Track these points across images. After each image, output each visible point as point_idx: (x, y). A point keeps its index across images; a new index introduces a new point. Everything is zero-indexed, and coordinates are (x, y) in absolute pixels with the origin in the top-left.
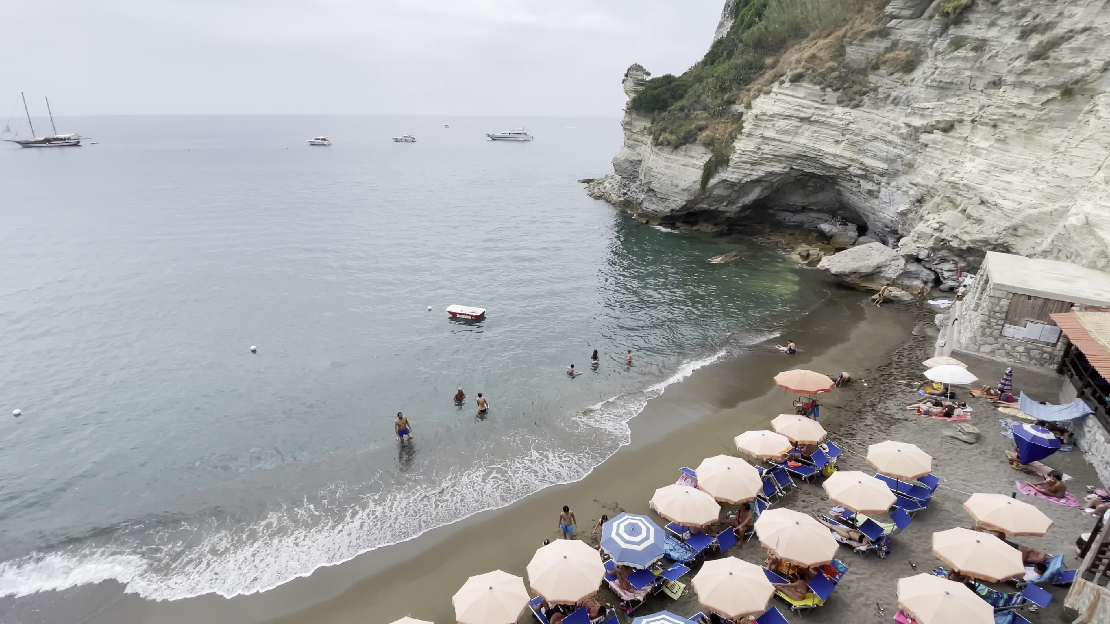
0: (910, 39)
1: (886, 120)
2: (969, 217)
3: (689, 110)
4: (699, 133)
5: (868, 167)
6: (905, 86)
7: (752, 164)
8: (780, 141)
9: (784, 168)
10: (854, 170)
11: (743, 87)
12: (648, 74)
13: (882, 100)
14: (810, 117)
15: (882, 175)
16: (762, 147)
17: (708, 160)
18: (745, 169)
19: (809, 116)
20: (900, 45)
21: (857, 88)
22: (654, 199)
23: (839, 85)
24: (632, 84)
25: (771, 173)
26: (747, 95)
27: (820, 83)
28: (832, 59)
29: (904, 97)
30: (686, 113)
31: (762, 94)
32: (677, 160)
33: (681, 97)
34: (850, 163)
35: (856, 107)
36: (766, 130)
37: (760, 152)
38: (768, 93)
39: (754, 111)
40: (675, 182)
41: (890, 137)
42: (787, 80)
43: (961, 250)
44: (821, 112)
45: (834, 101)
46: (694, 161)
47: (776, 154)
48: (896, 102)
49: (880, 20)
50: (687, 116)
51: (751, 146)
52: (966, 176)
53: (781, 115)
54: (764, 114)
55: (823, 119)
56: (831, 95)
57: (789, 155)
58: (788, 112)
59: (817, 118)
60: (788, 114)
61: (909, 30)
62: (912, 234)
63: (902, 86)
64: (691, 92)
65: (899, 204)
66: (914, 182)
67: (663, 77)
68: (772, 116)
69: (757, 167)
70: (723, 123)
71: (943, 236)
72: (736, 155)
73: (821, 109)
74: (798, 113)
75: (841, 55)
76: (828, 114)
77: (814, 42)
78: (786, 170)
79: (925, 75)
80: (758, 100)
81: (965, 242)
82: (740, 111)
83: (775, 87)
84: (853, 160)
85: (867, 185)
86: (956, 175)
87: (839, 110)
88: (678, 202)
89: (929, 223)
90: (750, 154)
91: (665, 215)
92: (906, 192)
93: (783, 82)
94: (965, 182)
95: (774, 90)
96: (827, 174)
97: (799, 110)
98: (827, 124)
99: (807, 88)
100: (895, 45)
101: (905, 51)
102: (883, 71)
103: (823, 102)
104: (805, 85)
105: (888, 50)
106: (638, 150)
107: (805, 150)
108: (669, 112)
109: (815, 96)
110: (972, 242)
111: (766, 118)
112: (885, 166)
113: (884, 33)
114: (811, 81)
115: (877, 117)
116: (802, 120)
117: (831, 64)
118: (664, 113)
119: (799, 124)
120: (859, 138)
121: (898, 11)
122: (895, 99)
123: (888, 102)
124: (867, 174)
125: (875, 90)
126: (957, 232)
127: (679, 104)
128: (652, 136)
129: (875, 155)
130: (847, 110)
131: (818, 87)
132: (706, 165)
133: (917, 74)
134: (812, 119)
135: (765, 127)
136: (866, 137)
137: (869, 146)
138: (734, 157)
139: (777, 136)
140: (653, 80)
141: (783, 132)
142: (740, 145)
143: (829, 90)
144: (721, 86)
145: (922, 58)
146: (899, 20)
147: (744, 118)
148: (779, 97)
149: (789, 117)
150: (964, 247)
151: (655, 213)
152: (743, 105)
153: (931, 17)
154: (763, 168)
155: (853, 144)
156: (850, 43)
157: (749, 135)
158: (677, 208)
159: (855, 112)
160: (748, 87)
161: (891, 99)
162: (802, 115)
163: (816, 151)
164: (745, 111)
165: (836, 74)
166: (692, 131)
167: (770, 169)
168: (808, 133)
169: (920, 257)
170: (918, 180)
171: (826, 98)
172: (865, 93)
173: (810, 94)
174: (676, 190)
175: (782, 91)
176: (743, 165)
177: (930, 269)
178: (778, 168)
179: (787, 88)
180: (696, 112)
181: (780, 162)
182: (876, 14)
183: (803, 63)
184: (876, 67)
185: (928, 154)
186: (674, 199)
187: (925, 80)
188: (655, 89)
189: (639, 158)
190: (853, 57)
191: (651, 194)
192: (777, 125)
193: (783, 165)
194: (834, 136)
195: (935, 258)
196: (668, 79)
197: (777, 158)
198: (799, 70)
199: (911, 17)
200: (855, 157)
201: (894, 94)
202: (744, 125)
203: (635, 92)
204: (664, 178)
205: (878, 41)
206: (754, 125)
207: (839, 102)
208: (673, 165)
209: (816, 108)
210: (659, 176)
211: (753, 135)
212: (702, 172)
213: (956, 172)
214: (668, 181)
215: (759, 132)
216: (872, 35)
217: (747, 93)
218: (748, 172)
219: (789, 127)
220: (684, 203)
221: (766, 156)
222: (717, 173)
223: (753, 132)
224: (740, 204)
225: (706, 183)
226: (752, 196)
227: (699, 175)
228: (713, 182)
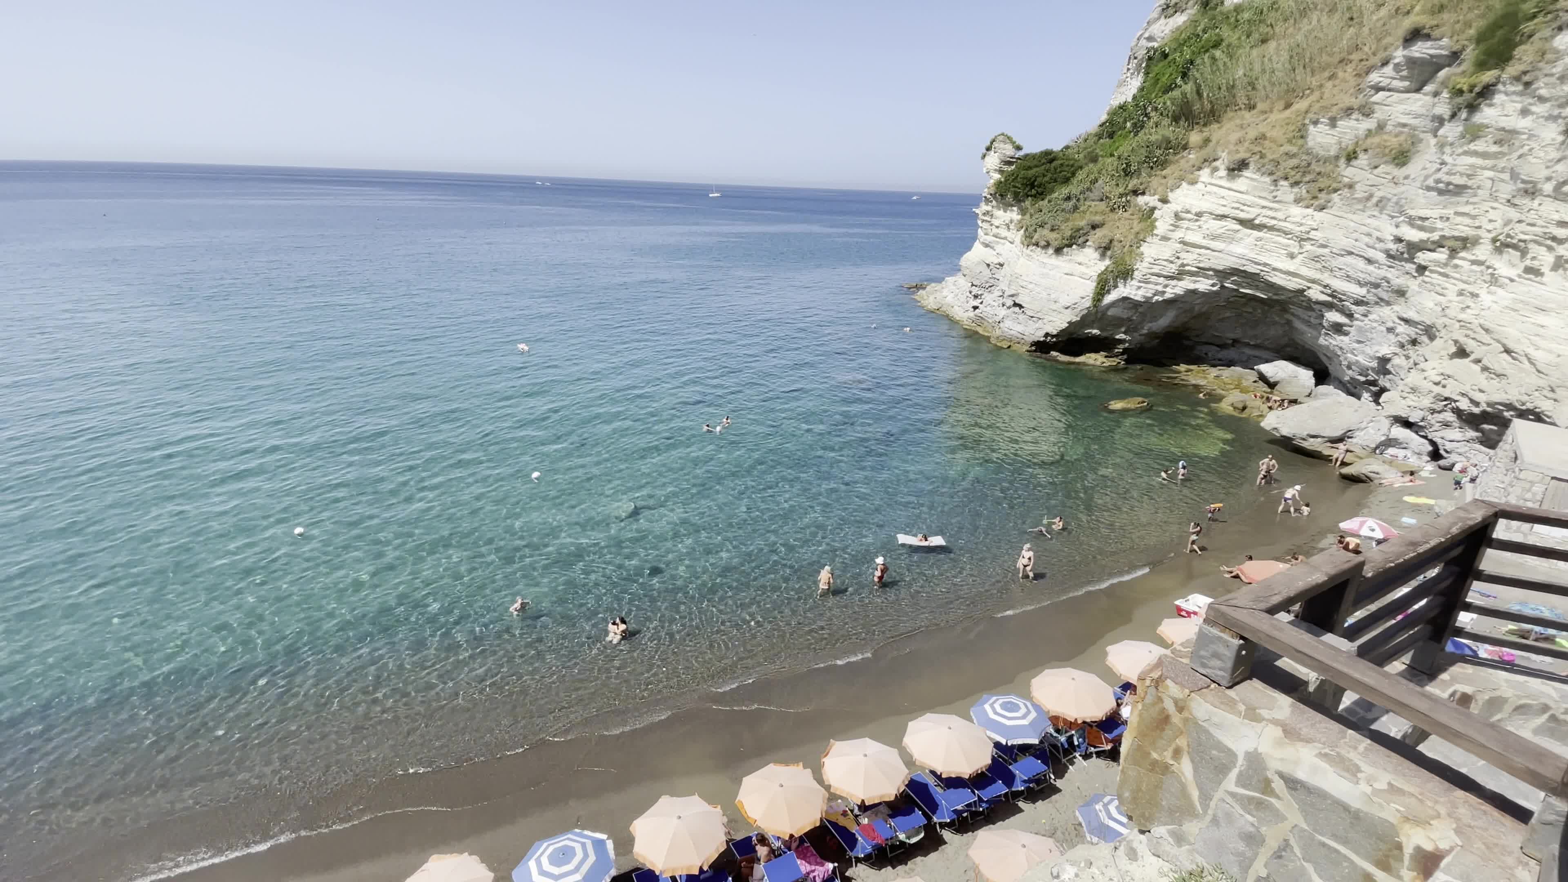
0: (1404, 120)
1: (1365, 229)
2: (1485, 369)
3: (1078, 200)
4: (1093, 232)
5: (1335, 291)
6: (1396, 184)
7: (1167, 277)
8: (1208, 249)
9: (1213, 285)
10: (1315, 294)
11: (1158, 173)
12: (1019, 148)
13: (1359, 200)
14: (1254, 220)
15: (1358, 303)
16: (1183, 255)
17: (1103, 268)
18: (1157, 284)
19: (1252, 216)
20: (1389, 128)
21: (1323, 182)
22: (1021, 317)
23: (1298, 177)
24: (998, 161)
25: (1194, 292)
26: (1161, 184)
27: (1271, 174)
28: (1290, 141)
29: (1395, 199)
30: (1075, 203)
31: (1184, 184)
32: (1057, 267)
33: (1067, 181)
34: (1309, 285)
35: (1322, 208)
36: (1190, 232)
37: (1180, 262)
38: (1193, 183)
39: (1173, 207)
40: (1053, 296)
41: (1371, 253)
42: (1223, 167)
43: (1472, 415)
44: (1270, 213)
45: (1292, 197)
46: (1082, 269)
47: (1201, 265)
48: (1381, 204)
49: (1360, 91)
50: (1076, 208)
51: (1165, 251)
52: (1483, 313)
53: (1211, 214)
54: (1188, 212)
55: (1273, 222)
56: (1286, 191)
57: (1221, 268)
58: (1221, 211)
59: (1265, 221)
60: (1221, 213)
61: (1401, 108)
62: (1400, 388)
63: (1392, 185)
64: (1081, 175)
65: (1380, 344)
66: (1405, 316)
67: (1042, 152)
68: (1199, 215)
69: (1174, 283)
70: (1126, 219)
71: (1446, 393)
72: (1145, 264)
73: (1271, 209)
74: (1237, 212)
75: (1302, 137)
76: (1280, 215)
77: (1262, 117)
78: (1215, 289)
79: (1425, 172)
80: (1178, 191)
81: (1477, 404)
82: (1151, 204)
83: (1204, 175)
84: (1313, 281)
85: (1333, 316)
86: (1468, 311)
87: (1297, 212)
88: (1057, 323)
89: (1426, 374)
90: (1165, 263)
91: (1036, 339)
92: (1390, 330)
93: (1216, 169)
94: (1482, 321)
95: (1202, 179)
96: (1275, 297)
97: (1238, 209)
98: (1278, 230)
99: (1252, 179)
100: (1381, 127)
101: (1396, 136)
102: (1363, 160)
103: (1275, 200)
104: (1249, 175)
105: (1369, 133)
106: (999, 248)
107: (1244, 262)
108: (1049, 201)
109: (1264, 190)
110: (1489, 404)
111: (1189, 216)
112: (1363, 291)
113: (1366, 111)
114: (1259, 169)
115: (1352, 224)
116: (1242, 222)
117: (1287, 148)
118: (1041, 203)
119: (1238, 227)
120: (1326, 251)
121: (1388, 81)
122: (1380, 201)
123: (1369, 204)
124: (1335, 302)
125: (1351, 186)
126: (1466, 389)
127: (1065, 191)
128: (1022, 232)
129: (1348, 276)
130: (1310, 211)
131: (1268, 179)
132: (1099, 275)
133: (1414, 168)
134: (1257, 222)
135: (1187, 229)
136: (1334, 250)
137: (1340, 262)
138: (1141, 268)
139: (1204, 242)
140: (1027, 155)
141: (1214, 238)
142: (1151, 250)
143: (1283, 183)
144: (1124, 170)
145: (1421, 147)
146: (1388, 94)
147: (1157, 214)
148: (1209, 188)
149: (1224, 217)
150: (1476, 410)
151: (1021, 336)
152: (1157, 197)
153: (1436, 94)
154: (1181, 283)
155: (1316, 259)
156: (1316, 123)
157: (1165, 238)
158: (1055, 332)
159: (1319, 215)
160: (1164, 172)
161: (1374, 200)
162: (1242, 215)
163: (1259, 264)
164: (1159, 205)
165: (1294, 162)
166: (1082, 229)
167: (1192, 286)
168: (1250, 240)
169: (1411, 420)
170: (1411, 314)
171: (1278, 193)
172: (1336, 191)
173: (1255, 188)
174: (1054, 307)
175: (1214, 181)
176: (1154, 279)
177: (1425, 437)
178: (1204, 285)
179: (1221, 178)
180: (1088, 203)
181: (1207, 277)
182: (1354, 83)
183: (1246, 144)
184: (1351, 157)
185: (1426, 279)
186: (1051, 318)
187: (1427, 177)
188: (1030, 168)
189: (1001, 260)
190: (1319, 140)
191: (1017, 309)
192: (1205, 227)
193: (1211, 282)
194: (1288, 246)
195: (1433, 422)
196: (1048, 157)
197: (1201, 272)
198: (1242, 155)
199: (1407, 91)
200: (1317, 276)
201: (1378, 194)
202: (1157, 224)
203: (1001, 172)
204: (1038, 289)
205: (1357, 120)
206: (1171, 225)
207: (1297, 201)
208: (1051, 273)
209: (1264, 207)
210: (1030, 286)
211: (1169, 239)
212: (1095, 284)
213: (1468, 307)
214: (1044, 295)
215: (1178, 234)
216: (1348, 111)
217: (1164, 181)
218: (1160, 288)
219: (1222, 231)
220: (1065, 325)
221: (1187, 268)
222: (1116, 287)
223: (1170, 235)
224: (1145, 331)
225: (1099, 300)
226: (1163, 322)
227: (1089, 288)
228: (1109, 299)
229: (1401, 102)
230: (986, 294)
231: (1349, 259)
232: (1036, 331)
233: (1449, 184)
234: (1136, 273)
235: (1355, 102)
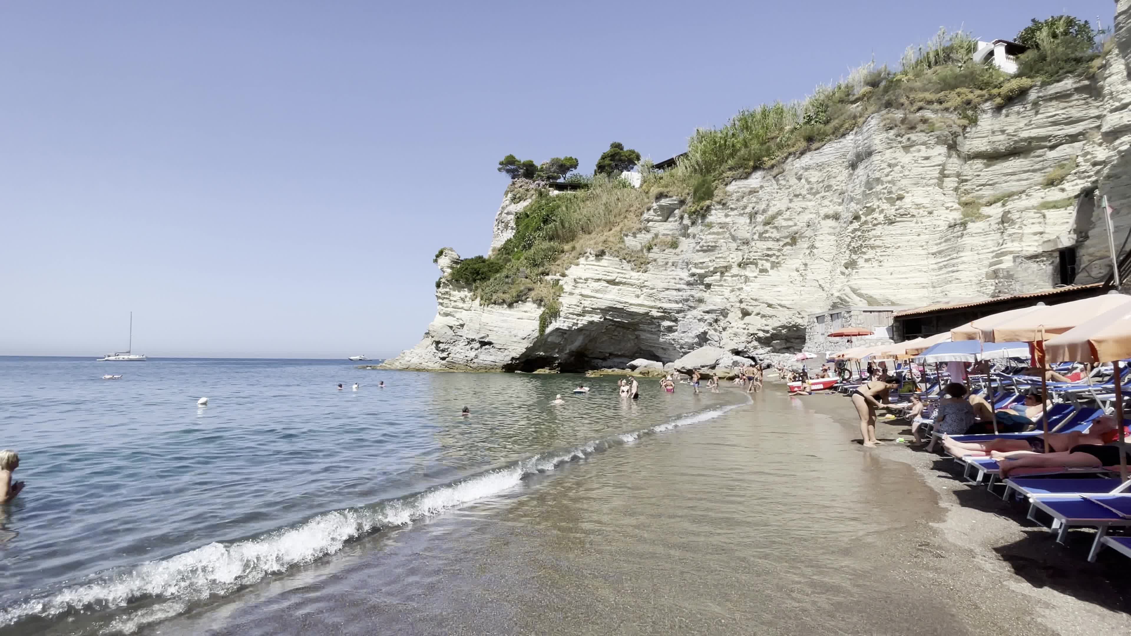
2: (763, 316)
3: (514, 277)
4: (530, 293)
5: (665, 309)
7: (577, 315)
8: (595, 298)
9: (600, 318)
10: (655, 313)
11: (553, 263)
13: (662, 266)
14: (615, 280)
15: (679, 312)
16: (583, 302)
17: (542, 313)
18: (573, 319)
19: (614, 278)
21: (641, 260)
22: (492, 350)
24: (449, 261)
25: (591, 323)
27: (617, 257)
28: (619, 243)
29: (680, 261)
30: (512, 279)
31: (573, 266)
32: (512, 315)
34: (650, 309)
35: (645, 271)
36: (583, 290)
37: (583, 306)
38: (577, 265)
39: (569, 278)
40: (514, 334)
41: (678, 286)
42: (591, 256)
43: (767, 338)
44: (622, 275)
45: (629, 268)
46: (531, 315)
47: (593, 307)
49: (641, 222)
50: (513, 282)
51: (574, 300)
52: (750, 294)
53: (592, 279)
54: (580, 279)
55: (625, 280)
56: (627, 265)
57: (603, 308)
58: (597, 277)
59: (620, 279)
61: (662, 228)
64: (509, 266)
65: (696, 329)
66: (707, 310)
68: (586, 280)
69: (581, 318)
70: (544, 287)
72: (564, 309)
73: (622, 273)
74: (605, 277)
75: (623, 242)
76: (627, 277)
79: (691, 247)
80: (570, 270)
81: (768, 331)
83: (582, 260)
84: (652, 307)
85: (667, 323)
87: (634, 274)
88: (518, 350)
90: (575, 307)
91: (505, 363)
92: (701, 319)
93: (588, 258)
95: (581, 262)
96: (633, 320)
97: (605, 275)
99: (609, 260)
100: (657, 236)
102: (655, 249)
103: (622, 269)
104: (607, 258)
105: (654, 238)
107: (614, 303)
108: (495, 279)
109: (617, 265)
111: (581, 281)
112: (679, 306)
113: (648, 229)
114: (611, 255)
115: (663, 277)
116: (609, 282)
118: (489, 281)
119: (607, 285)
120: (654, 291)
121: (653, 217)
122: (672, 264)
123: (669, 266)
124: (666, 315)
125: (655, 260)
126: (759, 327)
127: (502, 274)
129: (670, 300)
130: (640, 273)
131: (616, 259)
132: (541, 318)
133: (683, 248)
134: (617, 281)
135: (582, 288)
136: (659, 290)
138: (562, 310)
139: (593, 294)
141: (597, 291)
142: (565, 301)
143: (623, 260)
144: (533, 263)
145: (680, 240)
146: (654, 223)
147: (561, 282)
148: (587, 267)
149: (599, 280)
150: (769, 335)
151: (494, 363)
152: (560, 274)
153: (675, 220)
154: (585, 318)
155: (650, 295)
156: (627, 236)
157: (571, 294)
158: (518, 356)
159: (645, 275)
160: (558, 262)
162: (609, 278)
163: (622, 303)
164: (561, 277)
166: (522, 292)
167: (591, 319)
168: (615, 291)
170: (711, 308)
171: (623, 265)
172: (648, 263)
173: (611, 264)
174: (515, 340)
176: (571, 316)
178: (596, 318)
179: (591, 261)
180: (520, 279)
181: (597, 313)
182: (638, 219)
183: (601, 245)
184: (651, 248)
185: (713, 290)
186: (514, 347)
187: (694, 248)
190: (631, 243)
191: (487, 347)
192: (590, 286)
193: (599, 316)
194: (635, 292)
197: (594, 311)
198: (601, 248)
199: (662, 221)
200: (653, 304)
201: (671, 261)
202: (564, 287)
204: (502, 331)
205: (644, 234)
206: (573, 286)
207: (632, 270)
208: (510, 319)
209: (618, 273)
210: (495, 329)
211: (574, 294)
212: (539, 322)
213: (739, 295)
214: (508, 333)
215: (578, 291)
217: (558, 267)
218: (575, 321)
219: (600, 287)
220: (524, 350)
221: (587, 309)
222: (551, 323)
223: (574, 291)
224: (568, 351)
225: (544, 331)
226: (577, 343)
227: (536, 325)
228: (548, 330)
229: (660, 226)
230: (451, 348)
231: (667, 292)
232: (504, 358)
233: (708, 246)
234: (561, 313)
235: (642, 226)
